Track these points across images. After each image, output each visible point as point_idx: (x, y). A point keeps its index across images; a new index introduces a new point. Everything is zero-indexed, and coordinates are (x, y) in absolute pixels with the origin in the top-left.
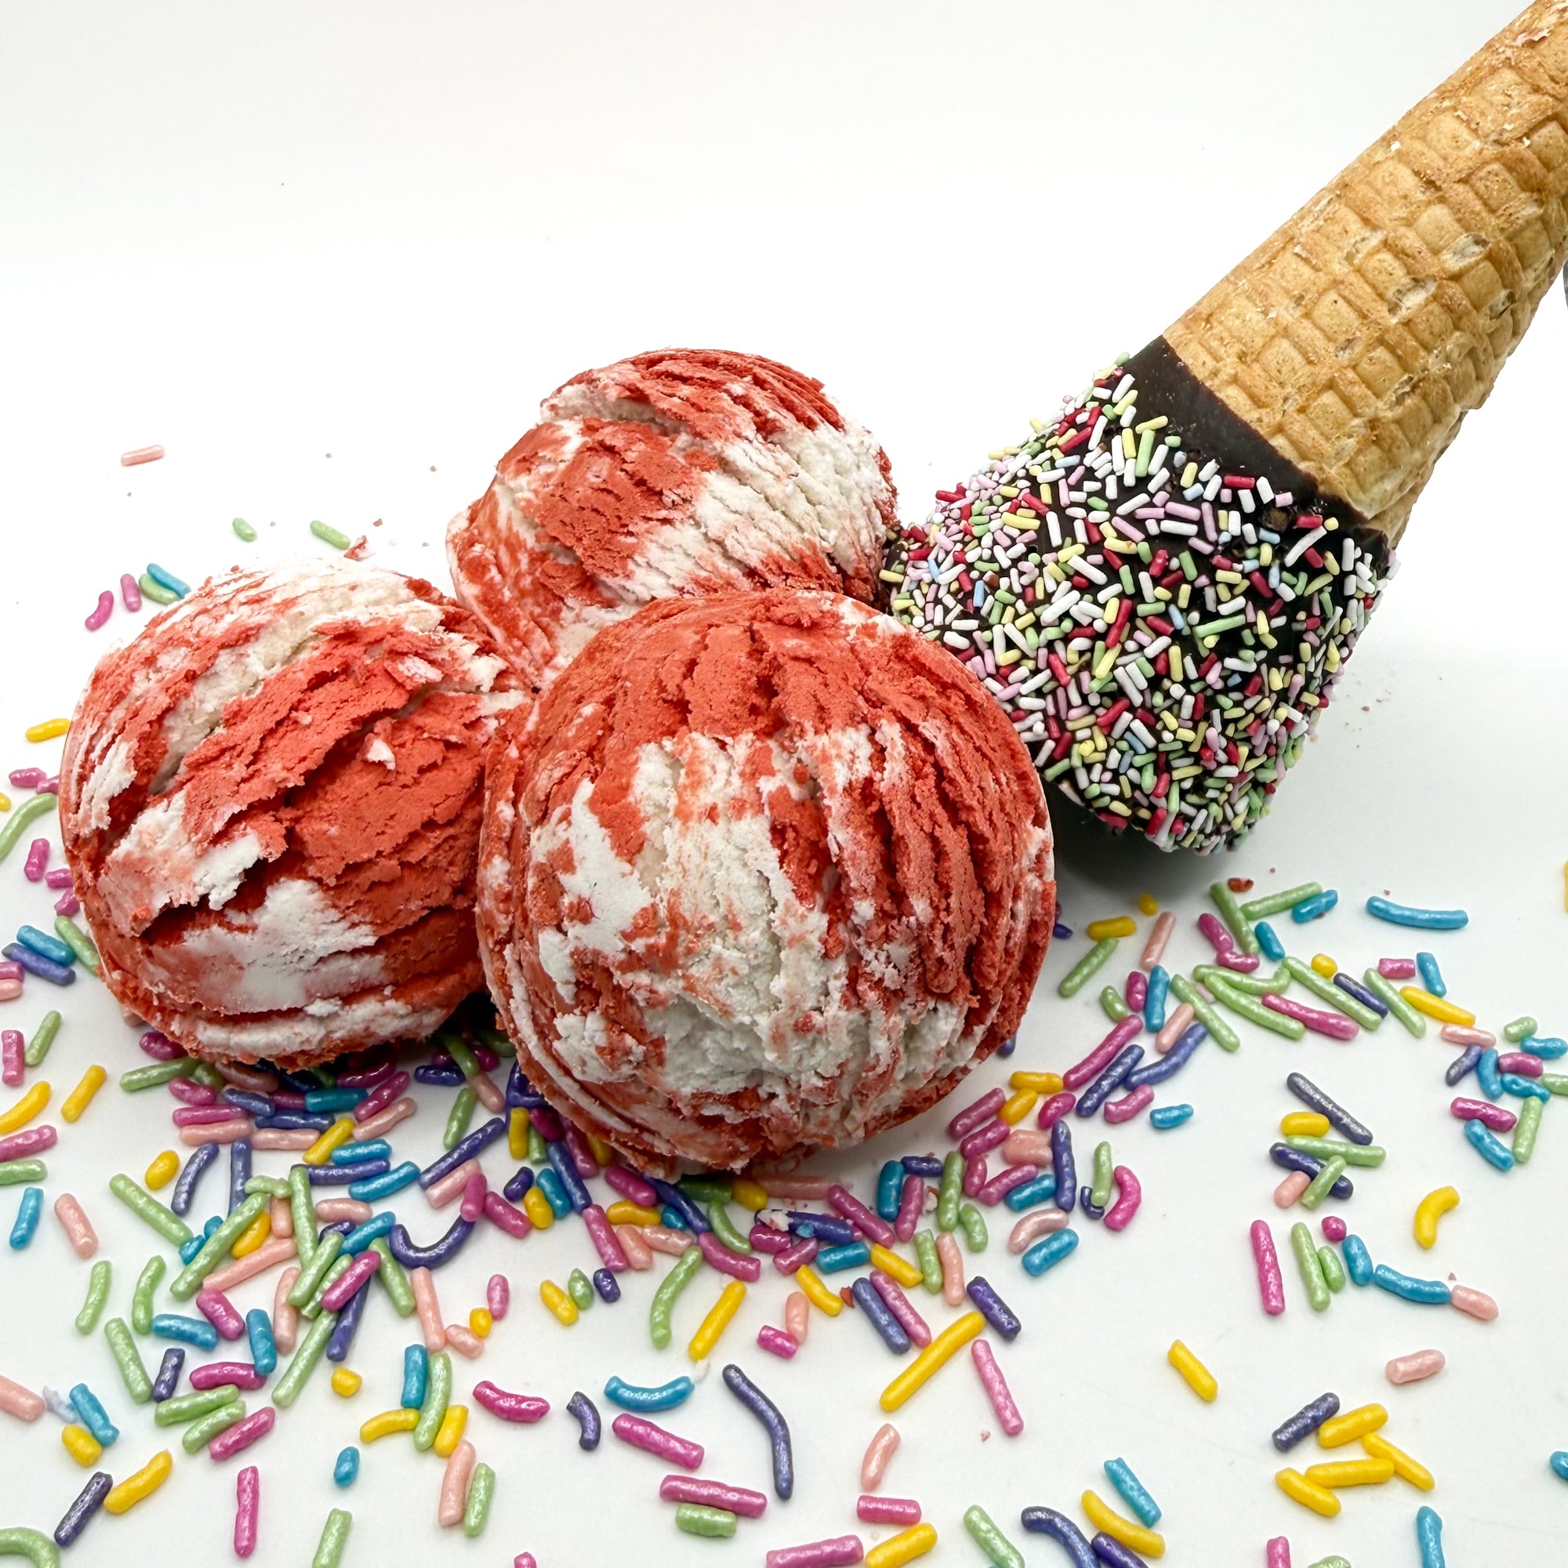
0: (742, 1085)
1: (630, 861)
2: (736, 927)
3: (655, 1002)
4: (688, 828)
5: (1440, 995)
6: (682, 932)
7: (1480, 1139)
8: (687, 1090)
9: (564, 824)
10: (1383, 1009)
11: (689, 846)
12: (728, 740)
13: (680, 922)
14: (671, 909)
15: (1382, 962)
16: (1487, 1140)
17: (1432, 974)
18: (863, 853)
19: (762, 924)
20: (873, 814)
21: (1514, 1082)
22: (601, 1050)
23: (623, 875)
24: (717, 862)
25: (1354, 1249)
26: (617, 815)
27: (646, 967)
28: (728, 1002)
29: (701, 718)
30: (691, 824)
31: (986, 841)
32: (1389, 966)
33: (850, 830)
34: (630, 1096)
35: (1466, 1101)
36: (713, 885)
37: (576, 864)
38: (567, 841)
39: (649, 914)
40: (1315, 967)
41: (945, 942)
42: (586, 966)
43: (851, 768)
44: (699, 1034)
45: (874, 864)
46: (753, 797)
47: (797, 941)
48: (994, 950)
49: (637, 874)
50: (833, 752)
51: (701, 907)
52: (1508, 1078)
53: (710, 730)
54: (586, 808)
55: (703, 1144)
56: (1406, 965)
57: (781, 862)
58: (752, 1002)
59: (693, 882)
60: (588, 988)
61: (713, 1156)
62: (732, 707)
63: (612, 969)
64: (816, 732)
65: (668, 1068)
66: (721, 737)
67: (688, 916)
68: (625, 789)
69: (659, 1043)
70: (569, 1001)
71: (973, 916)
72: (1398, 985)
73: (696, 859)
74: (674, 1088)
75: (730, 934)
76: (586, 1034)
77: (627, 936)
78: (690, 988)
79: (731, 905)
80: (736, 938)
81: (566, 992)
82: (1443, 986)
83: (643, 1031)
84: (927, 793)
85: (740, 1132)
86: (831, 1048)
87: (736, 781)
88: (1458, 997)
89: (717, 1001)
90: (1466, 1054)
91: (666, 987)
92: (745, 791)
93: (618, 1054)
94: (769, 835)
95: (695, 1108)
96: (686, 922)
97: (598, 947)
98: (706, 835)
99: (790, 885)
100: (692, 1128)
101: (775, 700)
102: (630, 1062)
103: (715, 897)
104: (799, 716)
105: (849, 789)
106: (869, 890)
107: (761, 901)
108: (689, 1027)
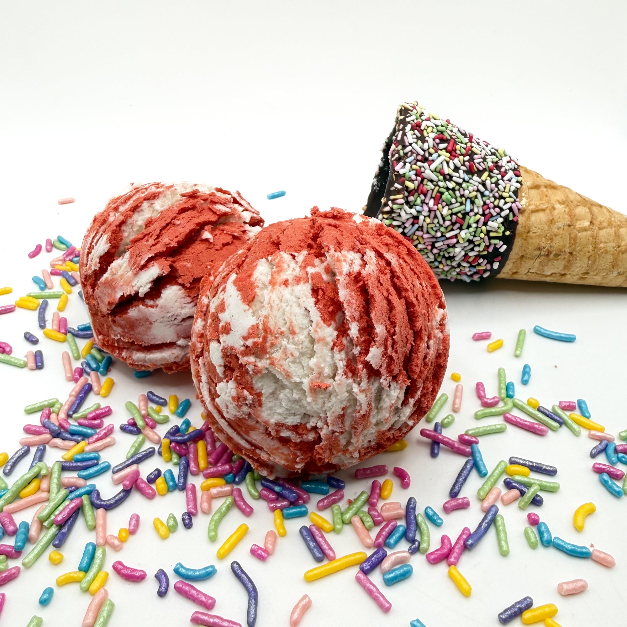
0: (299, 421)
1: (248, 305)
2: (293, 333)
3: (257, 372)
4: (274, 289)
5: (588, 418)
6: (269, 336)
7: (606, 482)
8: (273, 421)
9: (223, 292)
10: (562, 423)
11: (274, 296)
12: (296, 254)
13: (268, 331)
14: (264, 324)
15: (560, 402)
16: (610, 483)
17: (584, 409)
18: (354, 301)
19: (305, 332)
20: (360, 287)
21: (623, 457)
22: (233, 398)
23: (245, 311)
24: (286, 304)
25: (543, 528)
26: (245, 286)
27: (253, 354)
28: (289, 370)
29: (285, 247)
30: (276, 287)
31: (414, 306)
32: (564, 404)
33: (348, 290)
34: (248, 426)
35: (599, 464)
36: (284, 314)
37: (226, 308)
38: (223, 299)
39: (255, 328)
40: (529, 403)
41: (393, 349)
42: (228, 356)
43: (350, 266)
44: (278, 392)
45: (359, 307)
46: (305, 275)
47: (321, 340)
48: (418, 358)
49: (251, 311)
50: (343, 259)
51: (278, 324)
52: (621, 455)
53: (288, 251)
54: (232, 284)
55: (282, 453)
56: (571, 404)
57: (316, 304)
58: (301, 372)
59: (275, 312)
60: (229, 367)
61: (287, 460)
62: (299, 242)
63: (238, 355)
64: (335, 251)
65: (264, 409)
66: (293, 253)
67: (272, 327)
68: (250, 276)
69: (259, 395)
70: (221, 375)
71: (408, 340)
72: (568, 413)
73: (277, 301)
74: (267, 419)
75: (291, 337)
76: (227, 391)
77: (245, 338)
78: (272, 364)
79: (291, 322)
80: (293, 338)
81: (220, 371)
82: (589, 413)
83: (252, 388)
84: (385, 280)
85: (299, 447)
86: (338, 397)
87: (298, 269)
88: (596, 419)
89: (284, 369)
90: (600, 444)
91: (263, 364)
92: (301, 274)
93: (241, 400)
94: (310, 292)
95: (278, 432)
96: (271, 331)
97: (232, 345)
98: (282, 291)
99: (319, 314)
100: (276, 444)
101: (318, 240)
102: (247, 404)
103: (284, 320)
104: (328, 243)
105: (349, 275)
106: (356, 318)
107: (306, 321)
108: (274, 387)
